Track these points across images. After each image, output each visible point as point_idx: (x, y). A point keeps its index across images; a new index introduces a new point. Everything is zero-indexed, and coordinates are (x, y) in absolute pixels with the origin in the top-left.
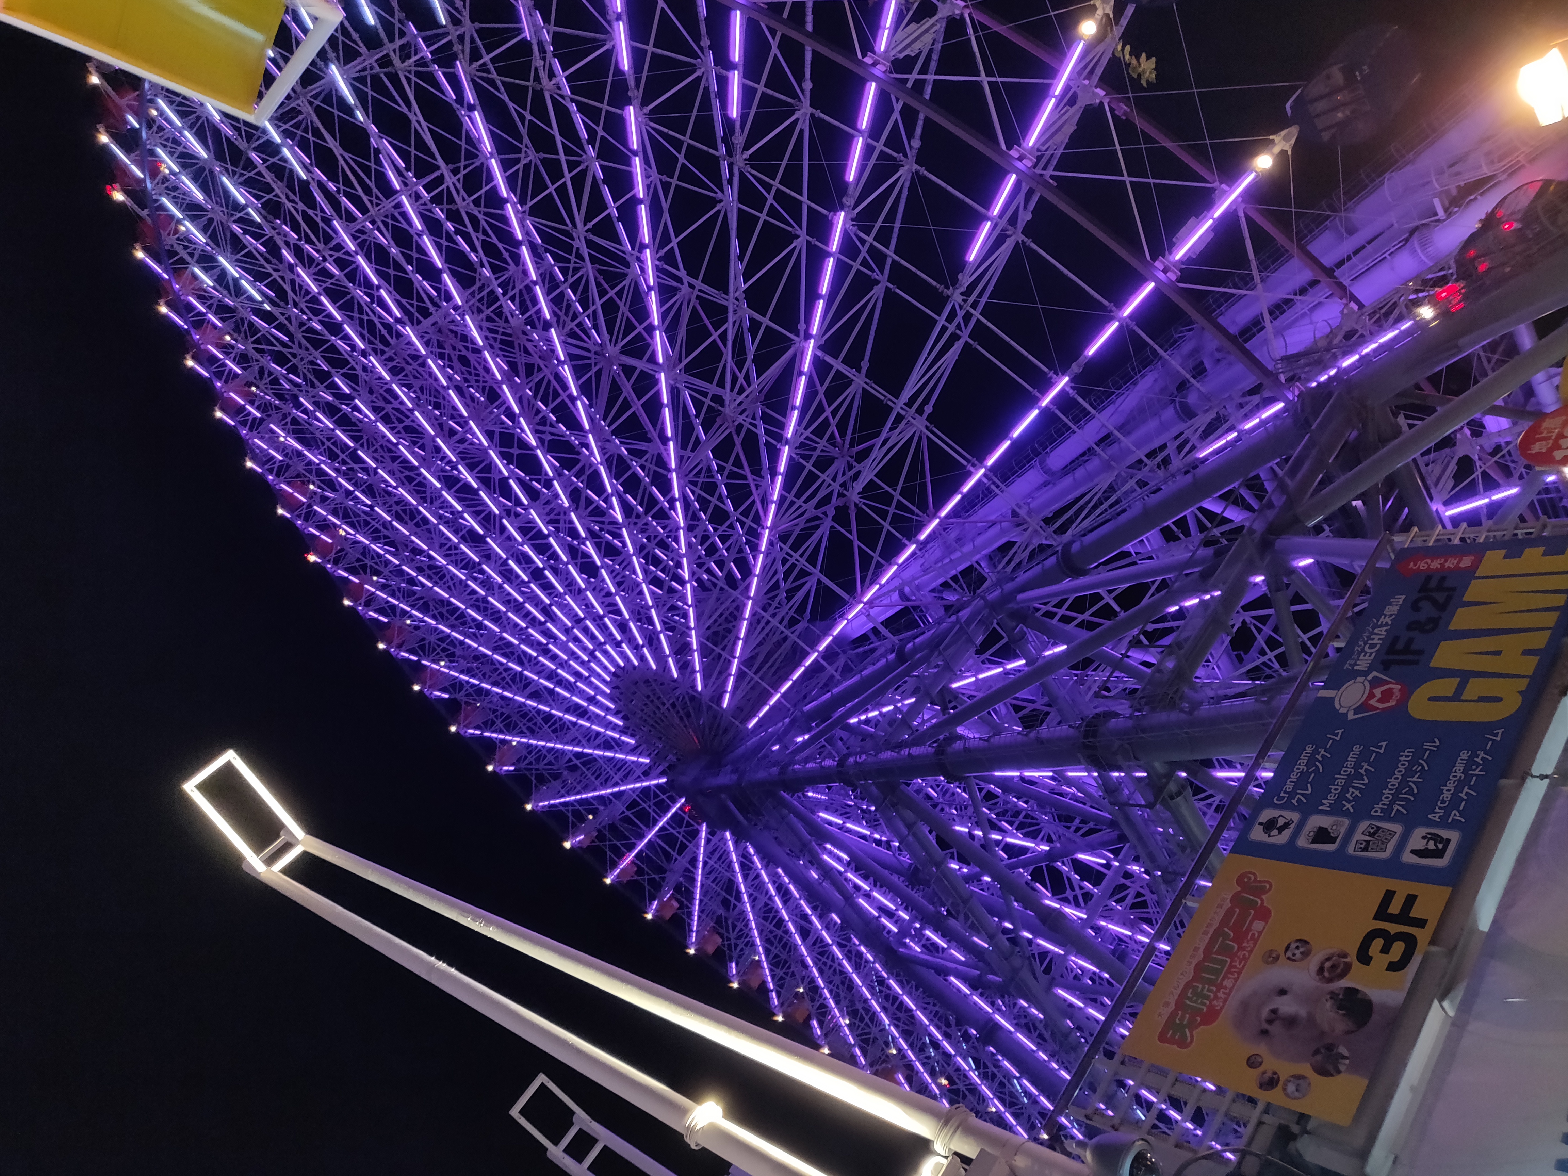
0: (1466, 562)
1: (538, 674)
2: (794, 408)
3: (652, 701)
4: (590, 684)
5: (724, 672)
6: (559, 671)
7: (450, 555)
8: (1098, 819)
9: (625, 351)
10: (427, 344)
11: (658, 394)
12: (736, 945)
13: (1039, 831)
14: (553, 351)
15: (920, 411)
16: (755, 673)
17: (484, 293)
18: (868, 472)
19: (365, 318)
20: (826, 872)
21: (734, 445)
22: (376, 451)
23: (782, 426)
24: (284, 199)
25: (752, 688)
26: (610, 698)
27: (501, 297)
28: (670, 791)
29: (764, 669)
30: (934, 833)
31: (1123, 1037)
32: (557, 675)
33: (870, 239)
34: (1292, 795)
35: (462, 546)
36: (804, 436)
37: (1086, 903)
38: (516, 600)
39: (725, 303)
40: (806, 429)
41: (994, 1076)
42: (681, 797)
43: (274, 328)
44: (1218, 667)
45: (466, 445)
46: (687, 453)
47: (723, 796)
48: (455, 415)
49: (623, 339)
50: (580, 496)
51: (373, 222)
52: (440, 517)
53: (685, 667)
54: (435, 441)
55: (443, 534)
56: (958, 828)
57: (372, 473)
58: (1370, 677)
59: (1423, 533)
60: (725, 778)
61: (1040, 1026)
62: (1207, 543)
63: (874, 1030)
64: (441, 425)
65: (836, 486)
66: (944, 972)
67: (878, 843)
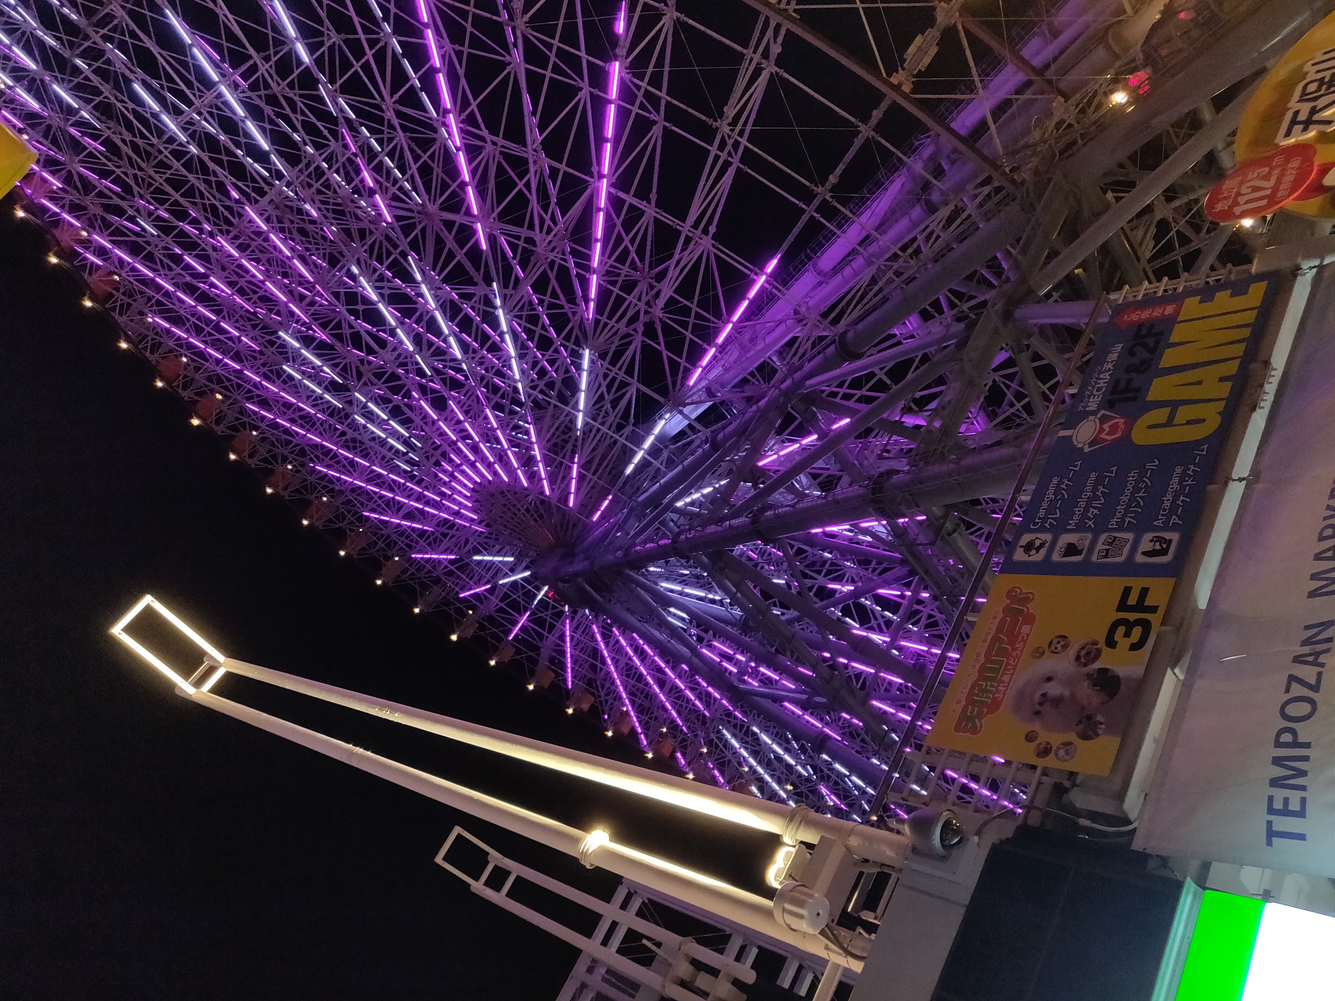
0: (1169, 310)
1: (408, 497)
2: (597, 240)
3: (509, 509)
4: (454, 501)
5: (567, 477)
6: (426, 493)
7: (317, 405)
8: (891, 560)
9: (444, 207)
10: (267, 221)
11: (477, 243)
12: (606, 701)
13: (844, 575)
14: (380, 215)
15: (705, 232)
16: (594, 474)
17: (311, 169)
18: (667, 290)
19: (208, 202)
20: (672, 630)
21: (550, 279)
22: (237, 321)
23: (589, 258)
24: (113, 100)
25: (593, 487)
26: (474, 511)
27: (326, 171)
28: (535, 581)
29: (600, 471)
30: (758, 588)
31: (928, 731)
32: (425, 496)
33: (644, 85)
34: (1044, 519)
35: (326, 396)
36: (608, 265)
37: (888, 628)
38: (380, 437)
39: (525, 155)
40: (609, 258)
41: (829, 777)
42: (544, 585)
43: (125, 220)
44: (977, 422)
45: (316, 307)
46: (509, 291)
47: (580, 580)
48: (302, 281)
49: (440, 196)
50: (422, 339)
51: (200, 114)
52: (303, 373)
53: (533, 476)
54: (287, 307)
55: (308, 387)
56: (775, 581)
57: (237, 342)
58: (1099, 416)
59: (1135, 289)
60: (579, 565)
61: (862, 733)
62: (958, 320)
63: (728, 754)
64: (291, 292)
65: (642, 306)
66: (778, 700)
67: (713, 601)
